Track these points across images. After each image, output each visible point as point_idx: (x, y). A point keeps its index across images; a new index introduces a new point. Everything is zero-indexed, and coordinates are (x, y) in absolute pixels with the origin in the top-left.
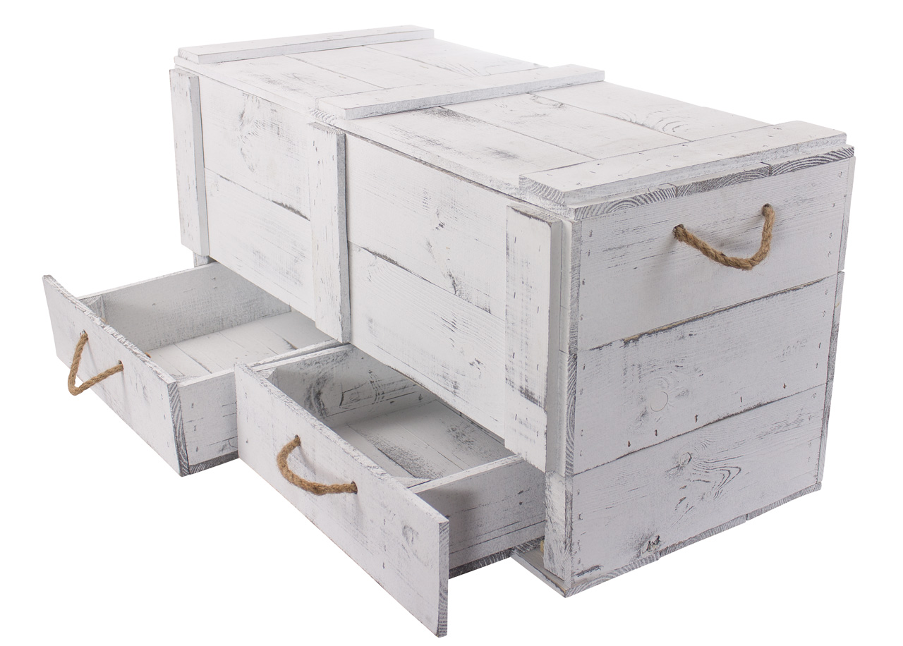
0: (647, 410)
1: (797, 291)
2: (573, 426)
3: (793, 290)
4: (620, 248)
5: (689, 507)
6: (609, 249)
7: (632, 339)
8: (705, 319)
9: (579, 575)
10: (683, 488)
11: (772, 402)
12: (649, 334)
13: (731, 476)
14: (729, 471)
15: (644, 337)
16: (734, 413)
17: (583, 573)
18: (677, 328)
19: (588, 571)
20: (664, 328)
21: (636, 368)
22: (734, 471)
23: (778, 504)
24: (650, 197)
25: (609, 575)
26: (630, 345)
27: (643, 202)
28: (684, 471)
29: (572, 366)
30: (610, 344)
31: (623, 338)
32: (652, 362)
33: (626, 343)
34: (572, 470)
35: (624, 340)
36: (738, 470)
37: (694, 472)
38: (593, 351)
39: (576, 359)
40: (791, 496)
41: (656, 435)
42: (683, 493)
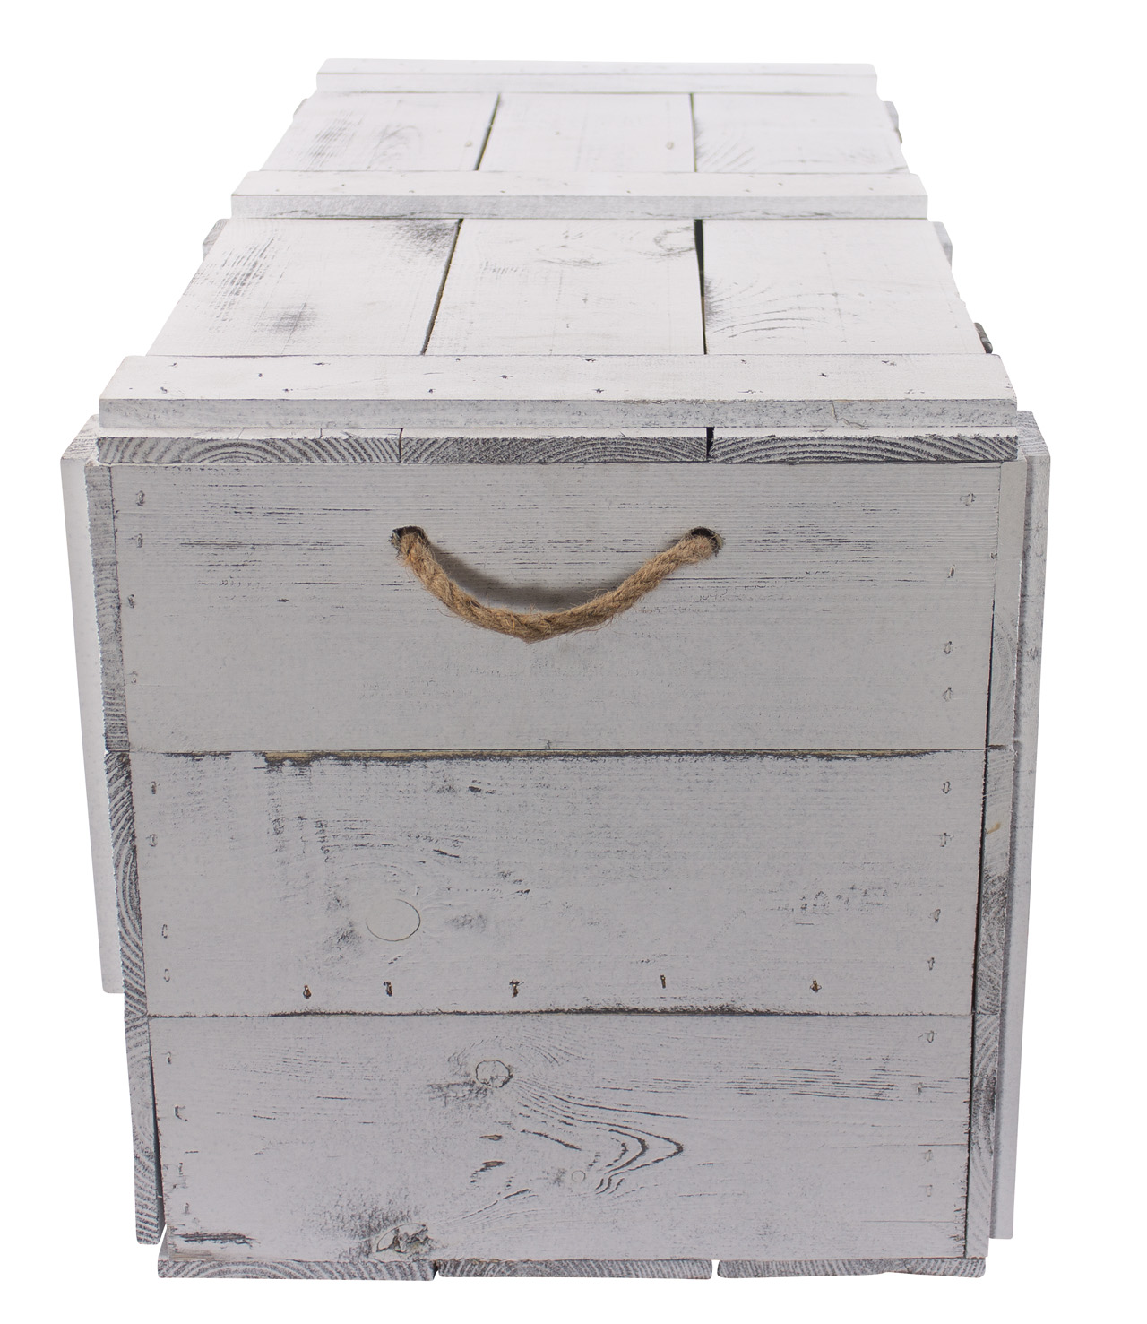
0: (357, 929)
1: (835, 763)
2: (137, 910)
3: (821, 756)
4: (230, 545)
5: (516, 1187)
6: (198, 543)
7: (290, 759)
8: (515, 763)
9: (189, 1238)
10: (492, 1138)
11: (768, 1013)
12: (344, 758)
13: (649, 1157)
14: (642, 1142)
15: (324, 761)
16: (641, 1007)
17: (198, 1237)
18: (428, 764)
19: (215, 1238)
20: (385, 755)
21: (310, 829)
22: (658, 1149)
23: (829, 1269)
24: (318, 449)
25: (281, 1267)
26: (285, 769)
27: (298, 456)
28: (489, 1100)
29: (117, 777)
30: (226, 755)
31: (263, 749)
32: (358, 825)
33: (274, 763)
34: (145, 1005)
35: (264, 755)
36: (674, 1149)
37: (524, 1111)
38: (172, 759)
39: (126, 764)
40: (870, 1261)
41: (390, 993)
42: (493, 1152)
